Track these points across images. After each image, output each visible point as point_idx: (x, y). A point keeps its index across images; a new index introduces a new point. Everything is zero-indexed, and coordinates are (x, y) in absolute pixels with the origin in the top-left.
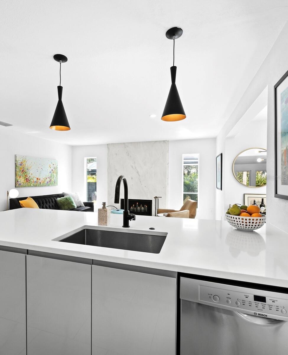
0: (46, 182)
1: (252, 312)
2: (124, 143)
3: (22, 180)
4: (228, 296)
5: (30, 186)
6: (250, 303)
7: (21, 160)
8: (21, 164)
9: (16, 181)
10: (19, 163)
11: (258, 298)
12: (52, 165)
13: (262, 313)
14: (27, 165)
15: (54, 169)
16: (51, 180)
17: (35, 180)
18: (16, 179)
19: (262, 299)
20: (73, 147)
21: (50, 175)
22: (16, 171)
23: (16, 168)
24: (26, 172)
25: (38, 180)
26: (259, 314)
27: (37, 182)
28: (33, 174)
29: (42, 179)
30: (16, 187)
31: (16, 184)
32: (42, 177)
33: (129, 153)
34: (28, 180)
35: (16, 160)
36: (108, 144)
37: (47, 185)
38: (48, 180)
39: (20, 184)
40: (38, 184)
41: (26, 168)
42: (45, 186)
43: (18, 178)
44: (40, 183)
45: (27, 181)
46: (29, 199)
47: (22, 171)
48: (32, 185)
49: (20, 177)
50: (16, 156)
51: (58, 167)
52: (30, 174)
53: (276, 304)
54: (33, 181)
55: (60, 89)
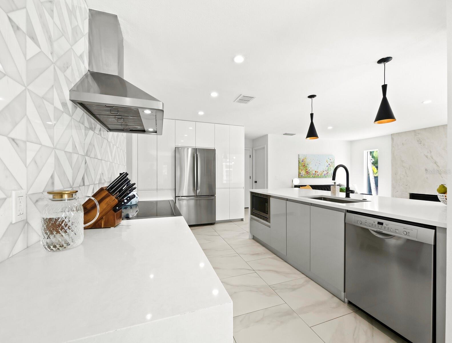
0: (323, 175)
1: (376, 230)
2: (414, 131)
3: (303, 173)
4: (366, 222)
5: (310, 177)
6: (375, 225)
7: (303, 157)
8: (303, 161)
9: (299, 173)
10: (301, 160)
11: (379, 223)
12: (329, 160)
13: (380, 230)
14: (307, 161)
15: (330, 164)
16: (328, 173)
17: (314, 172)
18: (299, 172)
19: (381, 224)
20: (351, 142)
21: (327, 168)
22: (299, 166)
23: (299, 164)
24: (306, 167)
25: (316, 173)
26: (379, 231)
27: (315, 174)
28: (312, 168)
29: (319, 172)
30: (299, 177)
31: (299, 175)
32: (320, 171)
33: (421, 141)
34: (308, 172)
35: (299, 158)
36: (391, 135)
37: (324, 177)
38: (325, 172)
39: (302, 176)
40: (316, 176)
41: (307, 163)
42: (323, 177)
43: (301, 171)
44: (318, 175)
45: (307, 174)
46: (309, 187)
47: (304, 166)
48: (311, 176)
49: (302, 170)
50: (299, 155)
51: (335, 161)
52: (310, 169)
53: (388, 226)
54: (312, 173)
55: (312, 115)
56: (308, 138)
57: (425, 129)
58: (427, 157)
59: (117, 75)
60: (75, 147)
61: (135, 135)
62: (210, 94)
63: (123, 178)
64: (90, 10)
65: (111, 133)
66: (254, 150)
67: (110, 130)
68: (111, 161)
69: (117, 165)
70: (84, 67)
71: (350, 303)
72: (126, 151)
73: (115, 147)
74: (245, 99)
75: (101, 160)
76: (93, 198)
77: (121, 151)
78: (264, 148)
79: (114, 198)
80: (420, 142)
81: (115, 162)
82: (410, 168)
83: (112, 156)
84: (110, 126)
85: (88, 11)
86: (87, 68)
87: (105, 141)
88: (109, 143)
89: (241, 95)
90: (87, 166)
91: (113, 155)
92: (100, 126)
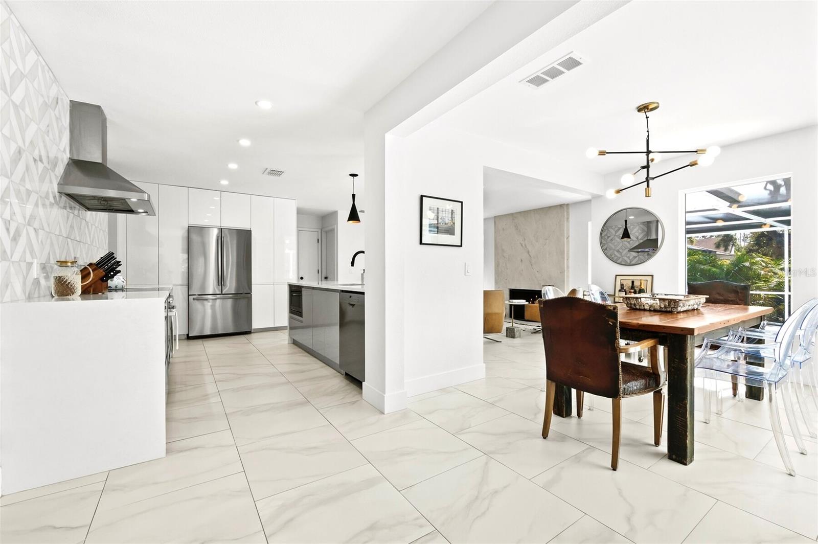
2: (512, 214)
36: (495, 217)
55: (354, 196)
56: (351, 222)
57: (520, 213)
58: (522, 245)
59: (101, 162)
60: (60, 230)
61: (121, 216)
62: (227, 165)
63: (110, 256)
64: (70, 101)
65: (89, 213)
66: (324, 231)
67: (89, 209)
68: (89, 243)
69: (96, 248)
70: (65, 157)
71: (347, 374)
72: (107, 231)
73: (94, 227)
74: (274, 173)
75: (80, 242)
76: (88, 267)
77: (101, 231)
78: (334, 229)
79: (102, 271)
80: (516, 227)
81: (94, 244)
82: (509, 259)
83: (90, 237)
84: (89, 207)
85: (69, 102)
86: (68, 155)
87: (84, 222)
88: (87, 223)
89: (267, 169)
90: (69, 248)
91: (92, 236)
92: (78, 207)
